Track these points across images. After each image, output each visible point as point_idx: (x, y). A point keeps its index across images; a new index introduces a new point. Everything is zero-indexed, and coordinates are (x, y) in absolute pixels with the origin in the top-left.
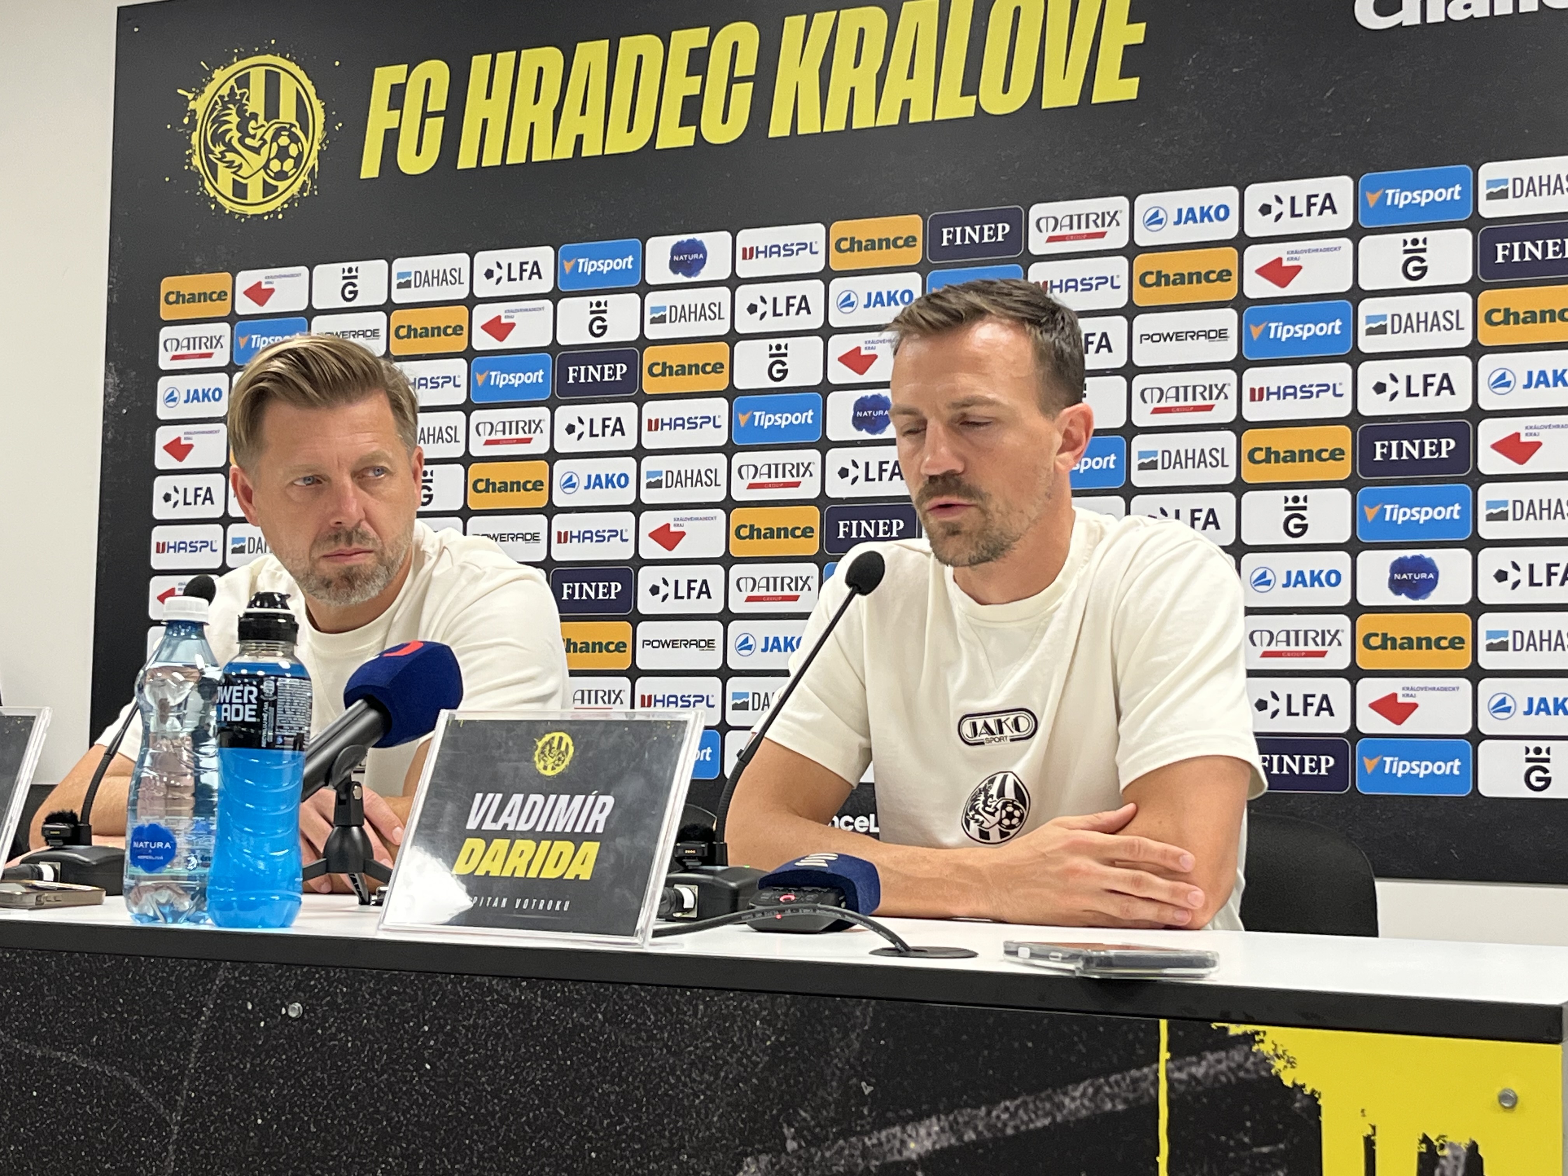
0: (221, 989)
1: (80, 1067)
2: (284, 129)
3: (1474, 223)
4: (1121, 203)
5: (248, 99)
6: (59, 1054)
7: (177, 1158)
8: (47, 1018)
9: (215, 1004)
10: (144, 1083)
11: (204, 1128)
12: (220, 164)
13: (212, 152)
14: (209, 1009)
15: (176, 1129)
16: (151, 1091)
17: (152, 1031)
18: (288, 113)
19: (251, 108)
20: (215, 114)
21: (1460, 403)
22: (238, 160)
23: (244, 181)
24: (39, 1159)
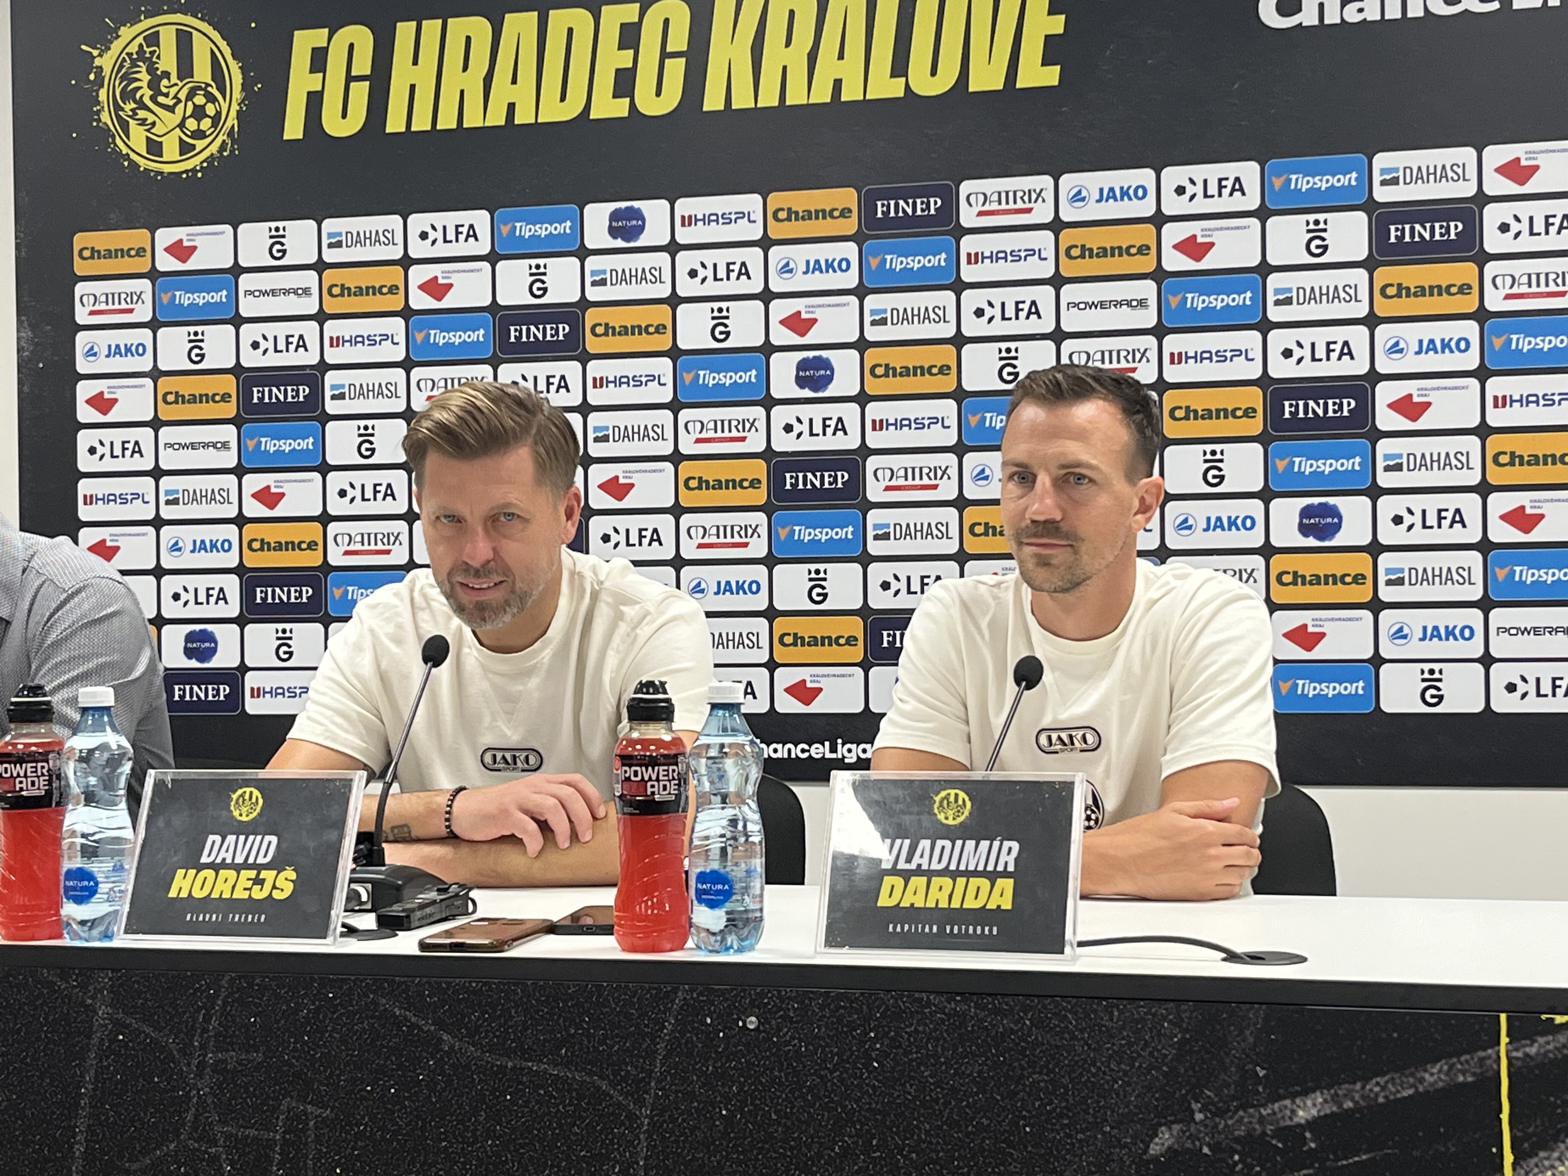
0: (681, 1008)
1: (551, 1075)
2: (200, 88)
3: (1370, 206)
4: (1046, 181)
5: (158, 57)
6: (530, 1064)
7: (649, 1144)
8: (515, 1035)
9: (676, 1019)
10: (611, 1084)
11: (673, 1120)
12: (131, 121)
13: (122, 109)
14: (670, 1023)
15: (646, 1121)
16: (621, 1092)
17: (618, 1043)
18: (202, 72)
19: (162, 66)
20: (124, 71)
21: (1359, 367)
22: (151, 118)
23: (159, 139)
24: (517, 1151)
